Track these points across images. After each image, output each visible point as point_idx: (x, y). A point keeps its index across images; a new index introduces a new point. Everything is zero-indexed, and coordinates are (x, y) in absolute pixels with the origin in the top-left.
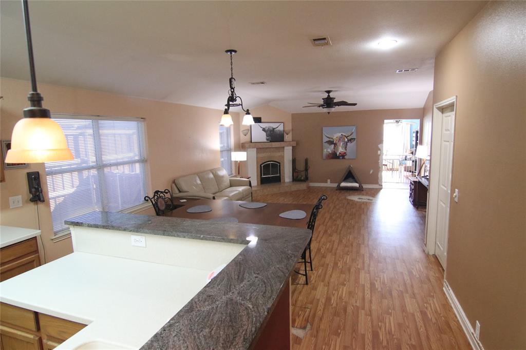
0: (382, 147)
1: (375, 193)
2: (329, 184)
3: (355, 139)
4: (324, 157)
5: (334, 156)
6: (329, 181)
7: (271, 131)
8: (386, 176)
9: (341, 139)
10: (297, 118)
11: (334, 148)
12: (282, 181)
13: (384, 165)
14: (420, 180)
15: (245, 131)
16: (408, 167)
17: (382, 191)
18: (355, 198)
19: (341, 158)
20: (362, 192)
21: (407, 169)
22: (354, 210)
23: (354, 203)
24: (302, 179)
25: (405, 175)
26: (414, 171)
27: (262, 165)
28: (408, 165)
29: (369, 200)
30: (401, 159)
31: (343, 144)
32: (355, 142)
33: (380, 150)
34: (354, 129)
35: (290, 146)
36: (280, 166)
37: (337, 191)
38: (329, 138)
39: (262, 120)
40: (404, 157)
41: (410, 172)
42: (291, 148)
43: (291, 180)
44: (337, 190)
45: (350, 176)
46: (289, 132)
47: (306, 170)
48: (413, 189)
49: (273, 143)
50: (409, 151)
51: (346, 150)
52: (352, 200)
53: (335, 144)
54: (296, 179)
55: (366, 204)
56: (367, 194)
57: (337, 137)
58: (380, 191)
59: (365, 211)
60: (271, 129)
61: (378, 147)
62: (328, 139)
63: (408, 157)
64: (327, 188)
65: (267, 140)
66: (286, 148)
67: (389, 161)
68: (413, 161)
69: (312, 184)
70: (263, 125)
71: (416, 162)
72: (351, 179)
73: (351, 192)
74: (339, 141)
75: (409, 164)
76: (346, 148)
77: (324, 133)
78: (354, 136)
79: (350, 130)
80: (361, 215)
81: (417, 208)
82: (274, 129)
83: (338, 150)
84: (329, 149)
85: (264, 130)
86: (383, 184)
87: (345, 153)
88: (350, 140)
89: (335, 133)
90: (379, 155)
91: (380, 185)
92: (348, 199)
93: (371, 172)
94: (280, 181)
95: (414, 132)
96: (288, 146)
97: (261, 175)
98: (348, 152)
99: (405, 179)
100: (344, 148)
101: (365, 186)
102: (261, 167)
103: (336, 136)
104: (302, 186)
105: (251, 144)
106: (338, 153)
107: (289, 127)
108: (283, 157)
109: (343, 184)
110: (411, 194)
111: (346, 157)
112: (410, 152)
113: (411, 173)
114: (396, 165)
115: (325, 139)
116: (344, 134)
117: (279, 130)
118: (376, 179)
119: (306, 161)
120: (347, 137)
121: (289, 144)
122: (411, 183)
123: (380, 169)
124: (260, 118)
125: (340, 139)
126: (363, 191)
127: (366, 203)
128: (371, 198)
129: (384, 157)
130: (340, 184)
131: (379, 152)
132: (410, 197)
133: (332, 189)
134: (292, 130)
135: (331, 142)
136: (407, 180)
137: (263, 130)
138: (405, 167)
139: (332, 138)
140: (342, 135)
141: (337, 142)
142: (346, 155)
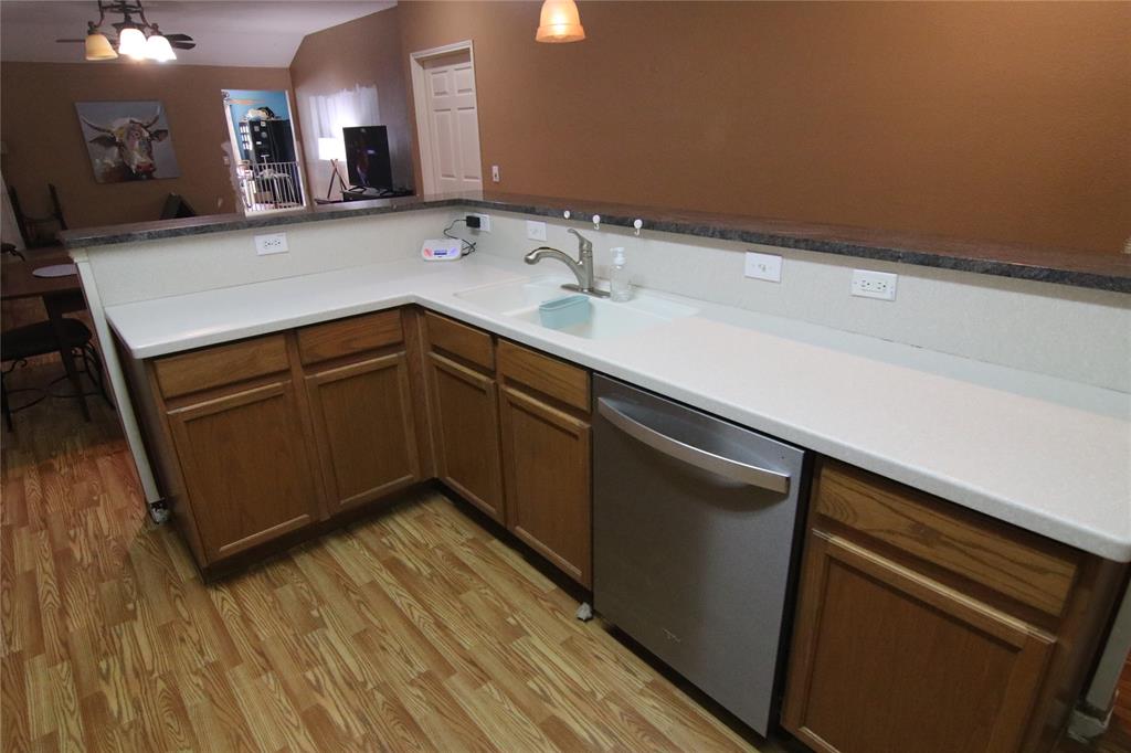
0: (230, 148)
3: (166, 131)
5: (124, 174)
9: (133, 133)
11: (121, 156)
31: (140, 144)
32: (169, 138)
33: (226, 154)
38: (104, 131)
51: (151, 158)
53: (121, 146)
57: (121, 128)
61: (220, 148)
62: (98, 134)
74: (128, 138)
76: (150, 154)
77: (81, 117)
78: (161, 125)
79: (150, 111)
83: (130, 159)
84: (108, 158)
87: (151, 165)
88: (158, 135)
90: (229, 166)
98: (157, 161)
100: (145, 154)
103: (118, 125)
106: (133, 167)
111: (154, 174)
115: (90, 135)
116: (136, 120)
119: (52, 189)
120: (146, 128)
131: (226, 159)
135: (108, 141)
139: (109, 131)
140: (132, 122)
141: (124, 139)
142: (154, 170)
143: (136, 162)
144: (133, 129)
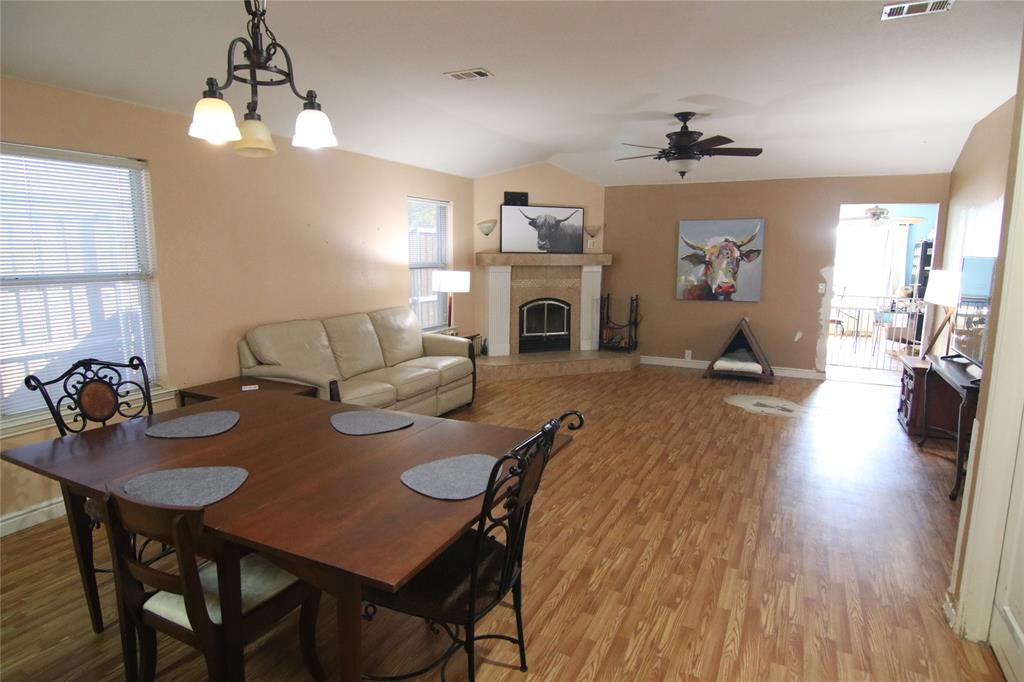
0: (832, 274)
1: (802, 391)
2: (689, 362)
3: (759, 251)
4: (679, 295)
5: (704, 293)
6: (688, 353)
7: (550, 227)
8: (835, 349)
9: (725, 252)
10: (617, 198)
11: (706, 274)
12: (572, 348)
13: (833, 321)
14: (935, 366)
15: (486, 225)
16: (898, 329)
17: (822, 386)
18: (746, 402)
19: (722, 297)
20: (770, 387)
21: (894, 335)
22: (735, 439)
23: (740, 418)
24: (623, 345)
25: (889, 348)
26: (914, 341)
27: (526, 308)
28: (899, 325)
29: (784, 409)
30: (878, 310)
31: (728, 264)
33: (823, 281)
34: (757, 227)
35: (597, 264)
36: (569, 311)
37: (704, 380)
38: (695, 248)
39: (531, 200)
40: (888, 303)
41: (904, 341)
42: (599, 269)
43: (596, 347)
44: (705, 377)
45: (739, 344)
46: (598, 232)
47: (634, 323)
48: (911, 391)
49: (552, 255)
50: (900, 292)
51: (735, 279)
52: (737, 408)
53: (709, 264)
54: (608, 344)
55: (773, 425)
56: (781, 394)
57: (713, 247)
58: (817, 386)
59: (767, 443)
60: (552, 221)
61: (819, 274)
62: (691, 251)
63: (899, 305)
64: (680, 369)
65: (541, 247)
66: (585, 269)
67: (846, 311)
68: (912, 316)
69: (647, 360)
70: (532, 212)
71: (921, 317)
72: (743, 352)
73: (740, 385)
74: (718, 257)
75: (901, 321)
76: (734, 275)
77: (681, 234)
79: (749, 230)
80: (751, 453)
81: (920, 445)
82: (560, 221)
83: (714, 279)
84: (693, 276)
85: (533, 223)
86: (828, 369)
87: (733, 286)
88: (747, 255)
89: (709, 238)
90: (823, 295)
91: (819, 371)
92: (726, 404)
93: (799, 336)
94: (569, 349)
95: (917, 246)
96: (590, 265)
97: (521, 331)
98: (740, 284)
99: (888, 360)
100: (729, 274)
101: (779, 372)
102: (521, 312)
103: (711, 244)
104: (621, 363)
105: (501, 255)
106: (714, 287)
107: (597, 220)
108: (578, 291)
109: (722, 364)
110: (903, 403)
111: (733, 296)
112: (903, 294)
113: (905, 345)
114: (867, 324)
115: (684, 251)
116: (731, 239)
117: (572, 226)
118: (808, 356)
119: (635, 301)
120: (738, 247)
121: (594, 259)
122: (905, 372)
123: (823, 330)
124: (525, 195)
125: (721, 251)
126: (771, 383)
127: (775, 418)
128: (789, 405)
129: (835, 302)
130: (713, 363)
131: (821, 287)
132: (900, 410)
133: (692, 373)
134: (605, 226)
135: (697, 259)
136: (894, 363)
137: (530, 224)
138: (891, 330)
139: (701, 250)
140: (726, 240)
141: (713, 258)
142: (734, 292)
143: (718, 282)
144: (725, 248)
